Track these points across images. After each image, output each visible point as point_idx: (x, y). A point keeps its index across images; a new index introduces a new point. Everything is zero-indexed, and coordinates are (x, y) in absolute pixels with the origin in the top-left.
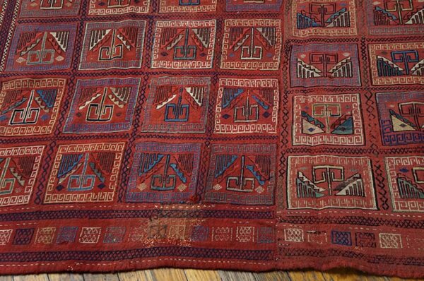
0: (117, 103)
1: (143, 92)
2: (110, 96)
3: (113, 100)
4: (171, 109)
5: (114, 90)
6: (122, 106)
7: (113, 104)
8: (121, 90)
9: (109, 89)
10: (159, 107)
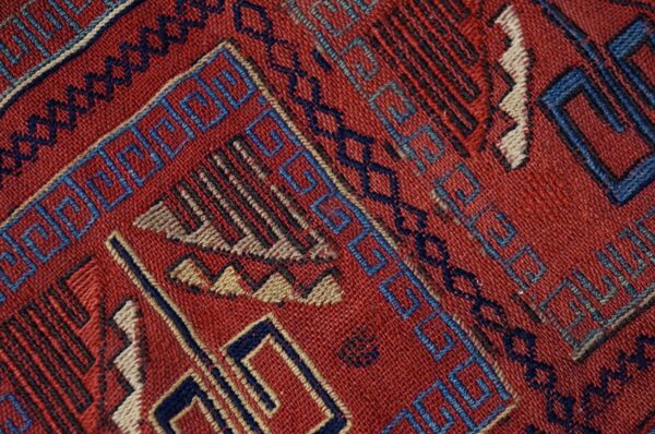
0: (276, 289)
1: (328, 122)
2: (188, 273)
3: (229, 282)
4: (581, 111)
5: (160, 219)
6: (327, 292)
7: (260, 307)
8: (200, 194)
9: (133, 235)
10: (513, 146)
